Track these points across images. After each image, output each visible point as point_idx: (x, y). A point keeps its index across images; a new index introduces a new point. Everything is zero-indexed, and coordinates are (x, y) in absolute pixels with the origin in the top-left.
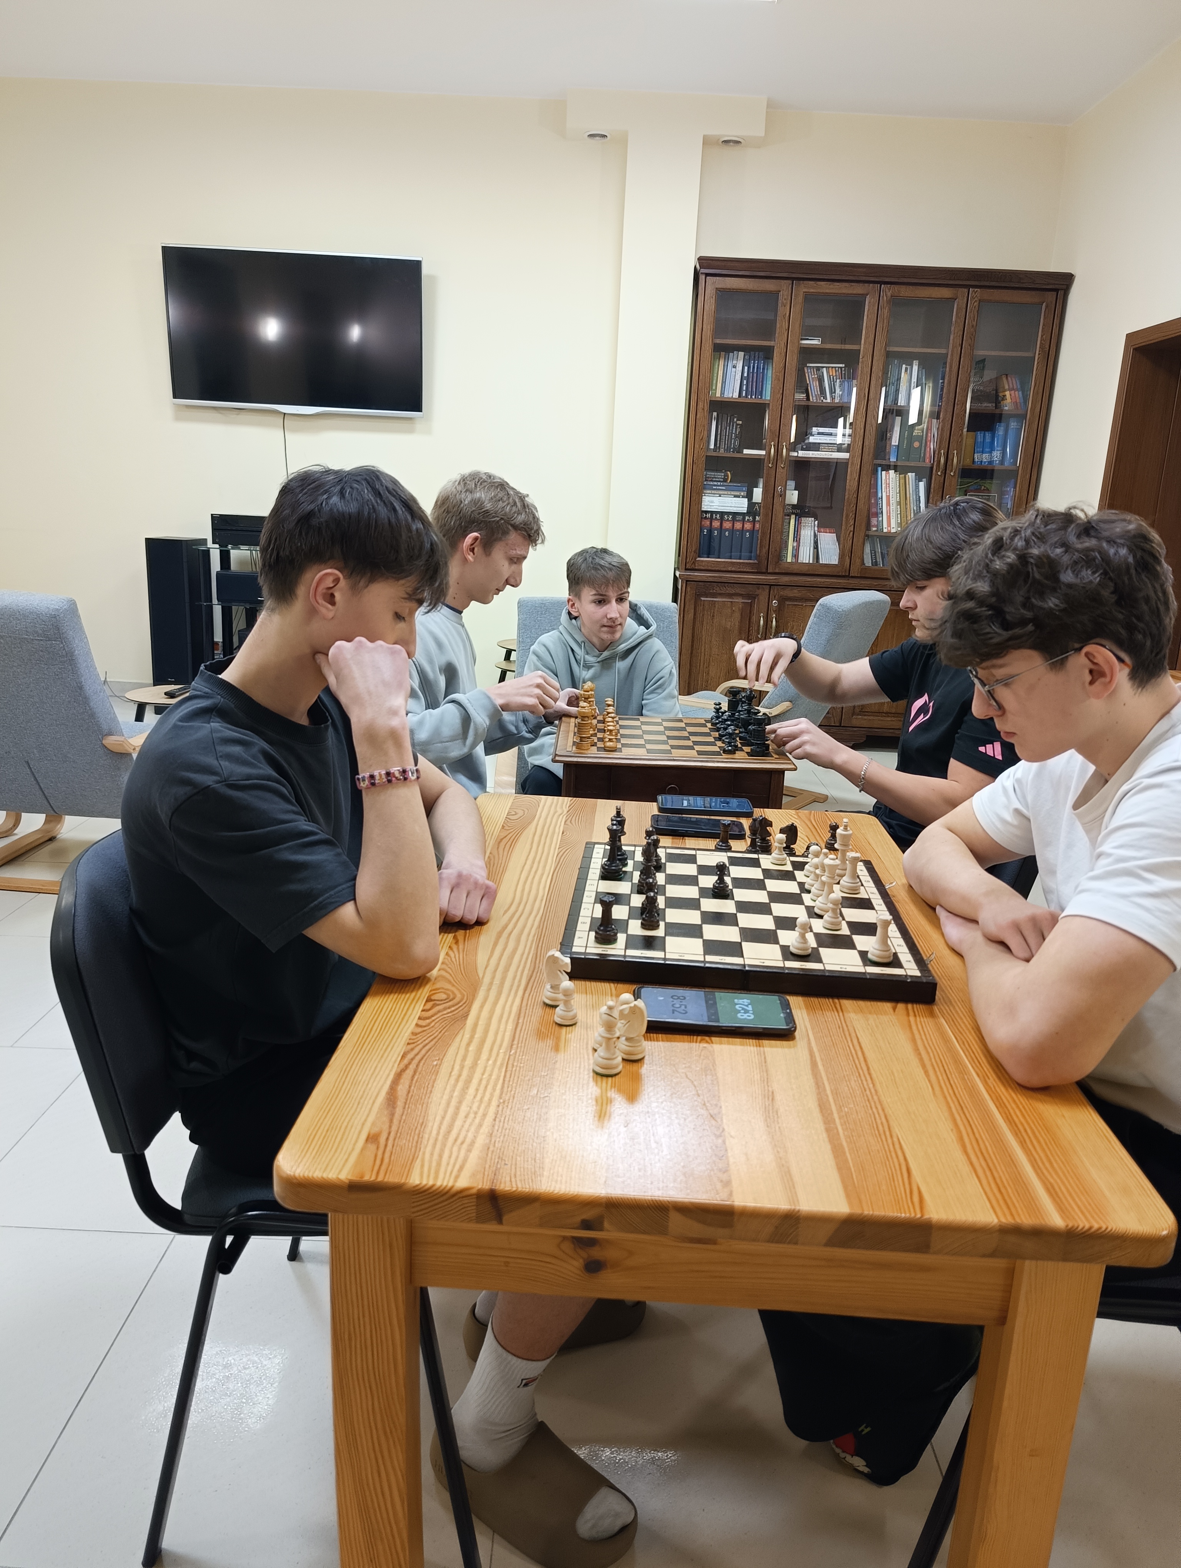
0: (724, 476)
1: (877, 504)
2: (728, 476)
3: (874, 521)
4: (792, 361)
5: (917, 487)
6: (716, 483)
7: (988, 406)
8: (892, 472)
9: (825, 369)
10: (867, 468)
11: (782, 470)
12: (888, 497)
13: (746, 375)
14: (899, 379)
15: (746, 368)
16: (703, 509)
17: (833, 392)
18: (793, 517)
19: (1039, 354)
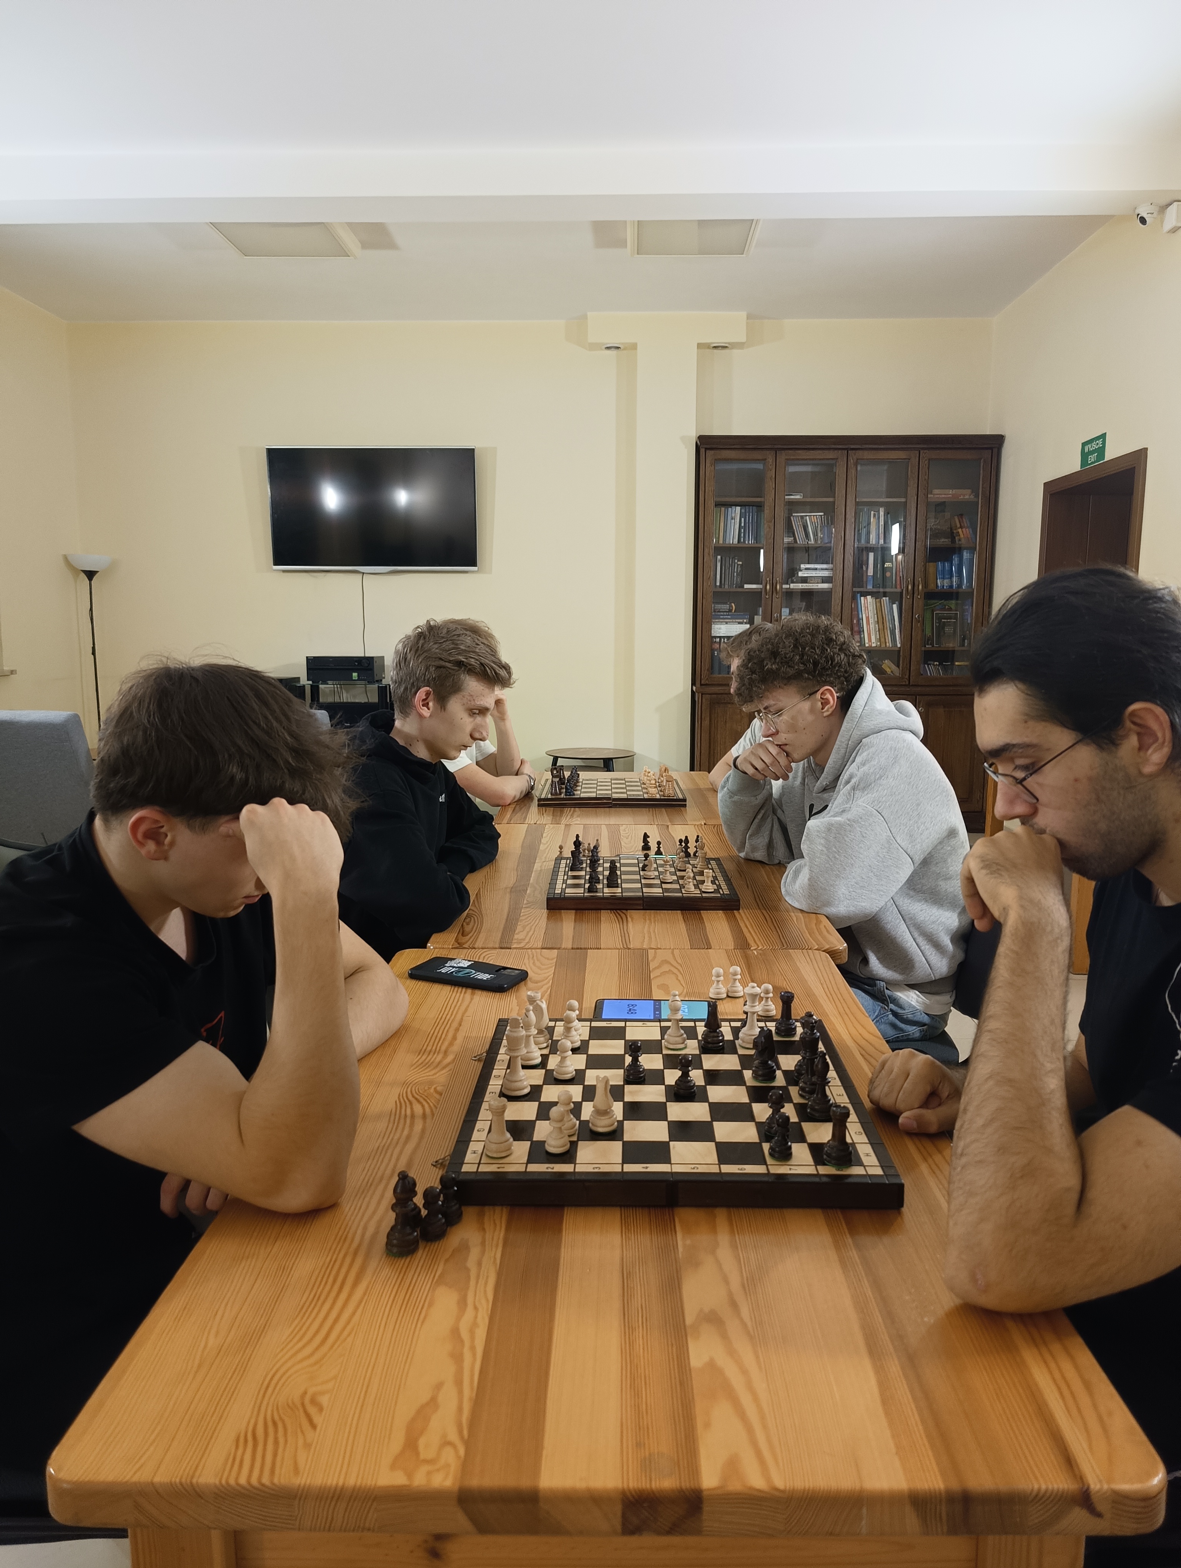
0: (729, 607)
1: (858, 623)
2: (732, 607)
4: (781, 513)
5: (892, 609)
6: (722, 613)
7: (944, 541)
8: (869, 597)
9: (808, 517)
10: (848, 595)
11: (777, 601)
12: (868, 618)
13: (743, 525)
14: (869, 524)
15: (743, 519)
16: (712, 635)
17: (815, 535)
19: (982, 499)
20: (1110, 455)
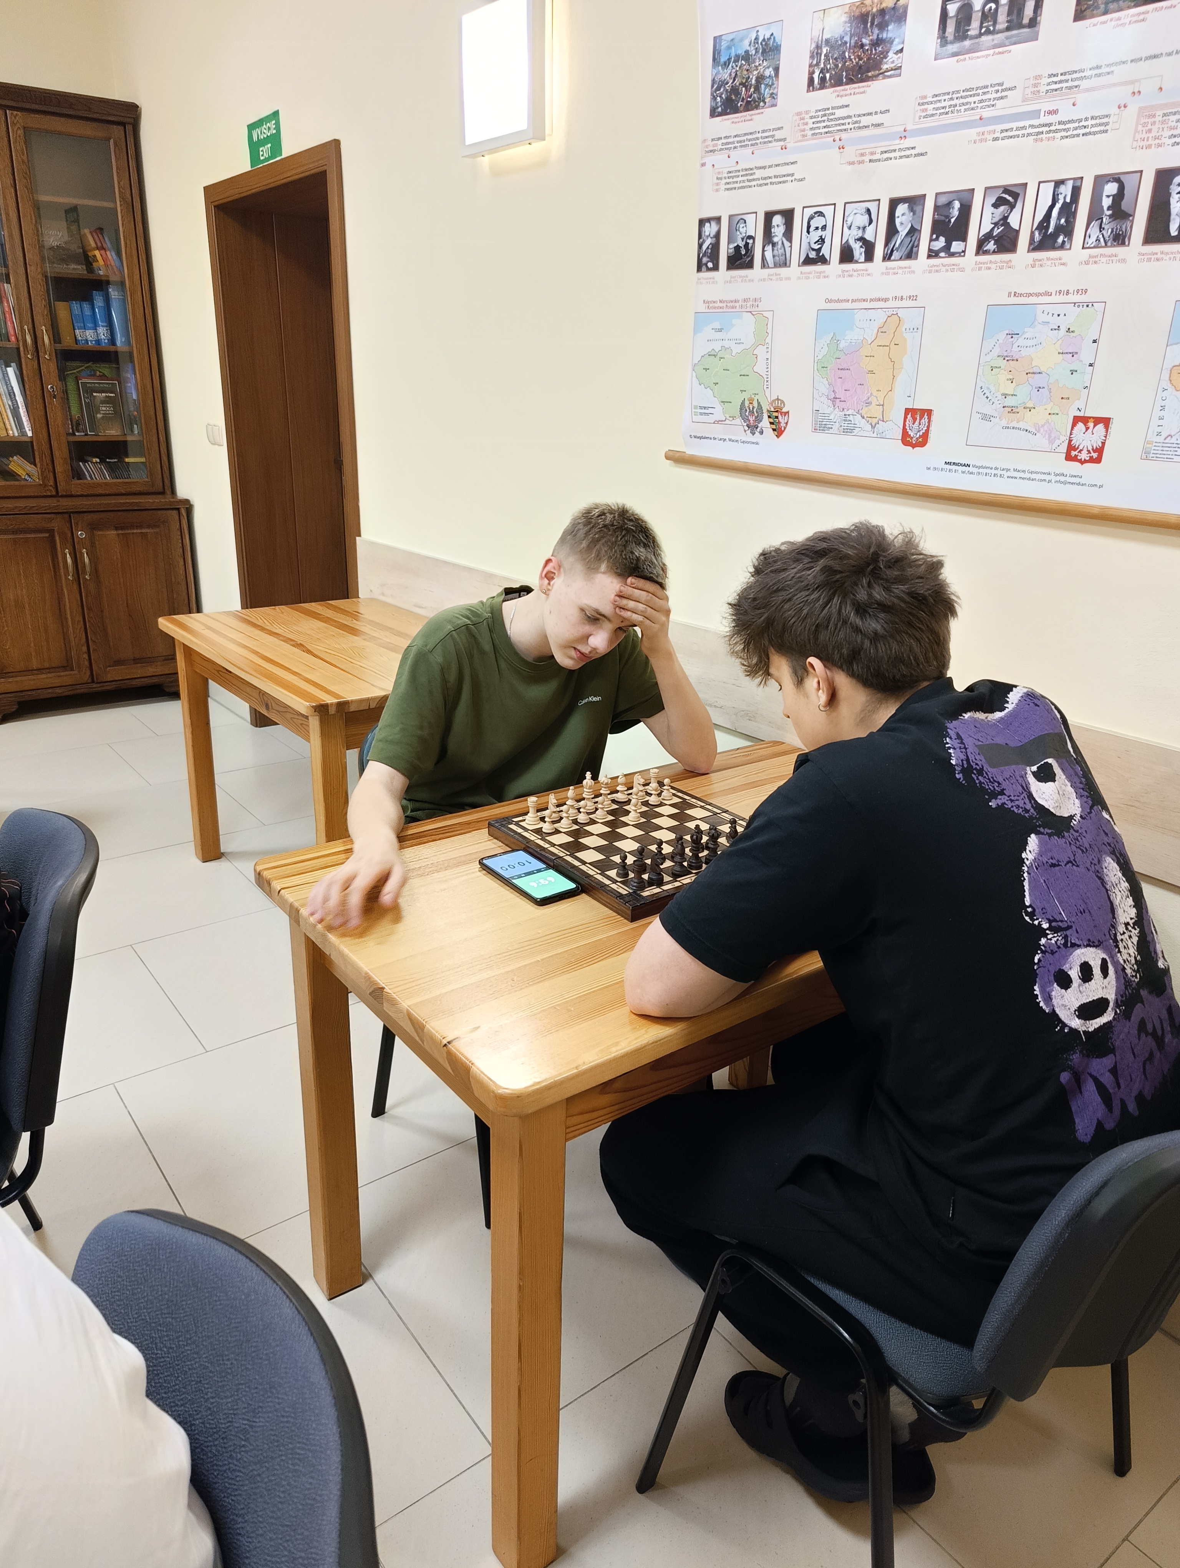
5: (7, 376)
19: (121, 205)
20: (289, 148)
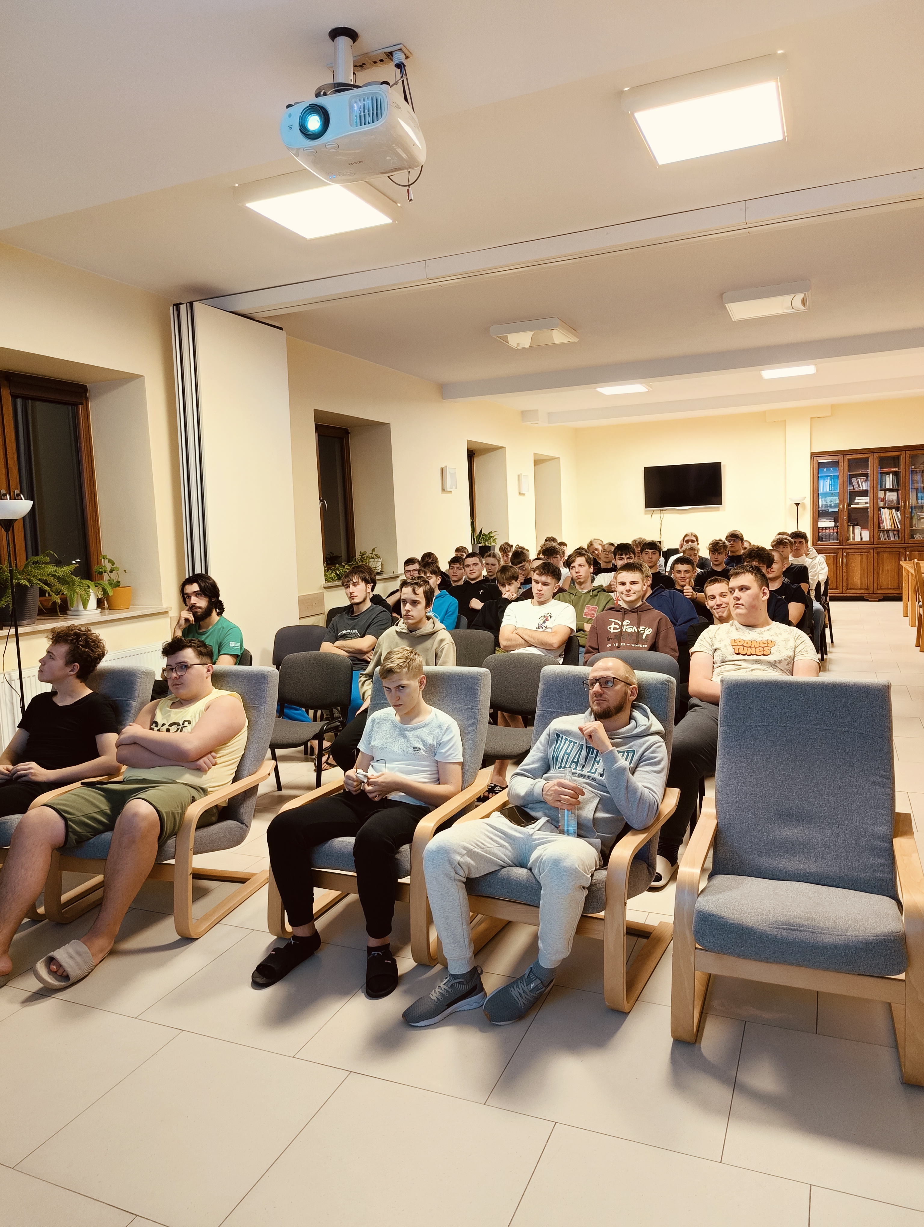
1: (882, 520)
3: (881, 525)
4: (846, 479)
5: (897, 513)
6: (821, 516)
7: (920, 485)
8: (886, 509)
9: (859, 479)
10: (877, 509)
11: (845, 512)
12: (886, 518)
14: (886, 480)
16: (820, 526)
17: (862, 486)
18: (851, 526)
